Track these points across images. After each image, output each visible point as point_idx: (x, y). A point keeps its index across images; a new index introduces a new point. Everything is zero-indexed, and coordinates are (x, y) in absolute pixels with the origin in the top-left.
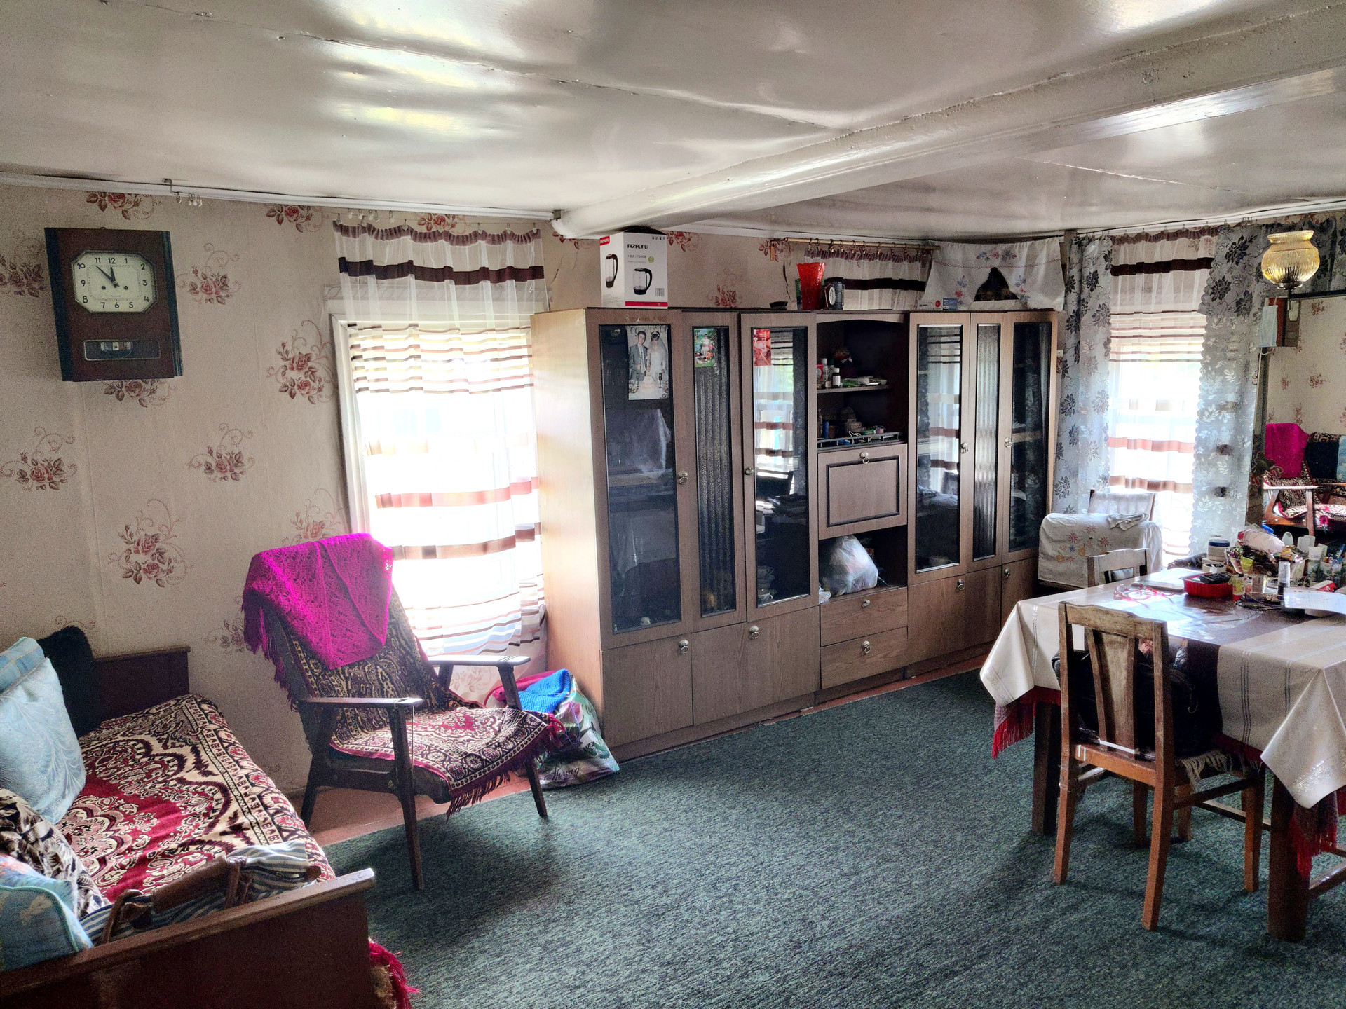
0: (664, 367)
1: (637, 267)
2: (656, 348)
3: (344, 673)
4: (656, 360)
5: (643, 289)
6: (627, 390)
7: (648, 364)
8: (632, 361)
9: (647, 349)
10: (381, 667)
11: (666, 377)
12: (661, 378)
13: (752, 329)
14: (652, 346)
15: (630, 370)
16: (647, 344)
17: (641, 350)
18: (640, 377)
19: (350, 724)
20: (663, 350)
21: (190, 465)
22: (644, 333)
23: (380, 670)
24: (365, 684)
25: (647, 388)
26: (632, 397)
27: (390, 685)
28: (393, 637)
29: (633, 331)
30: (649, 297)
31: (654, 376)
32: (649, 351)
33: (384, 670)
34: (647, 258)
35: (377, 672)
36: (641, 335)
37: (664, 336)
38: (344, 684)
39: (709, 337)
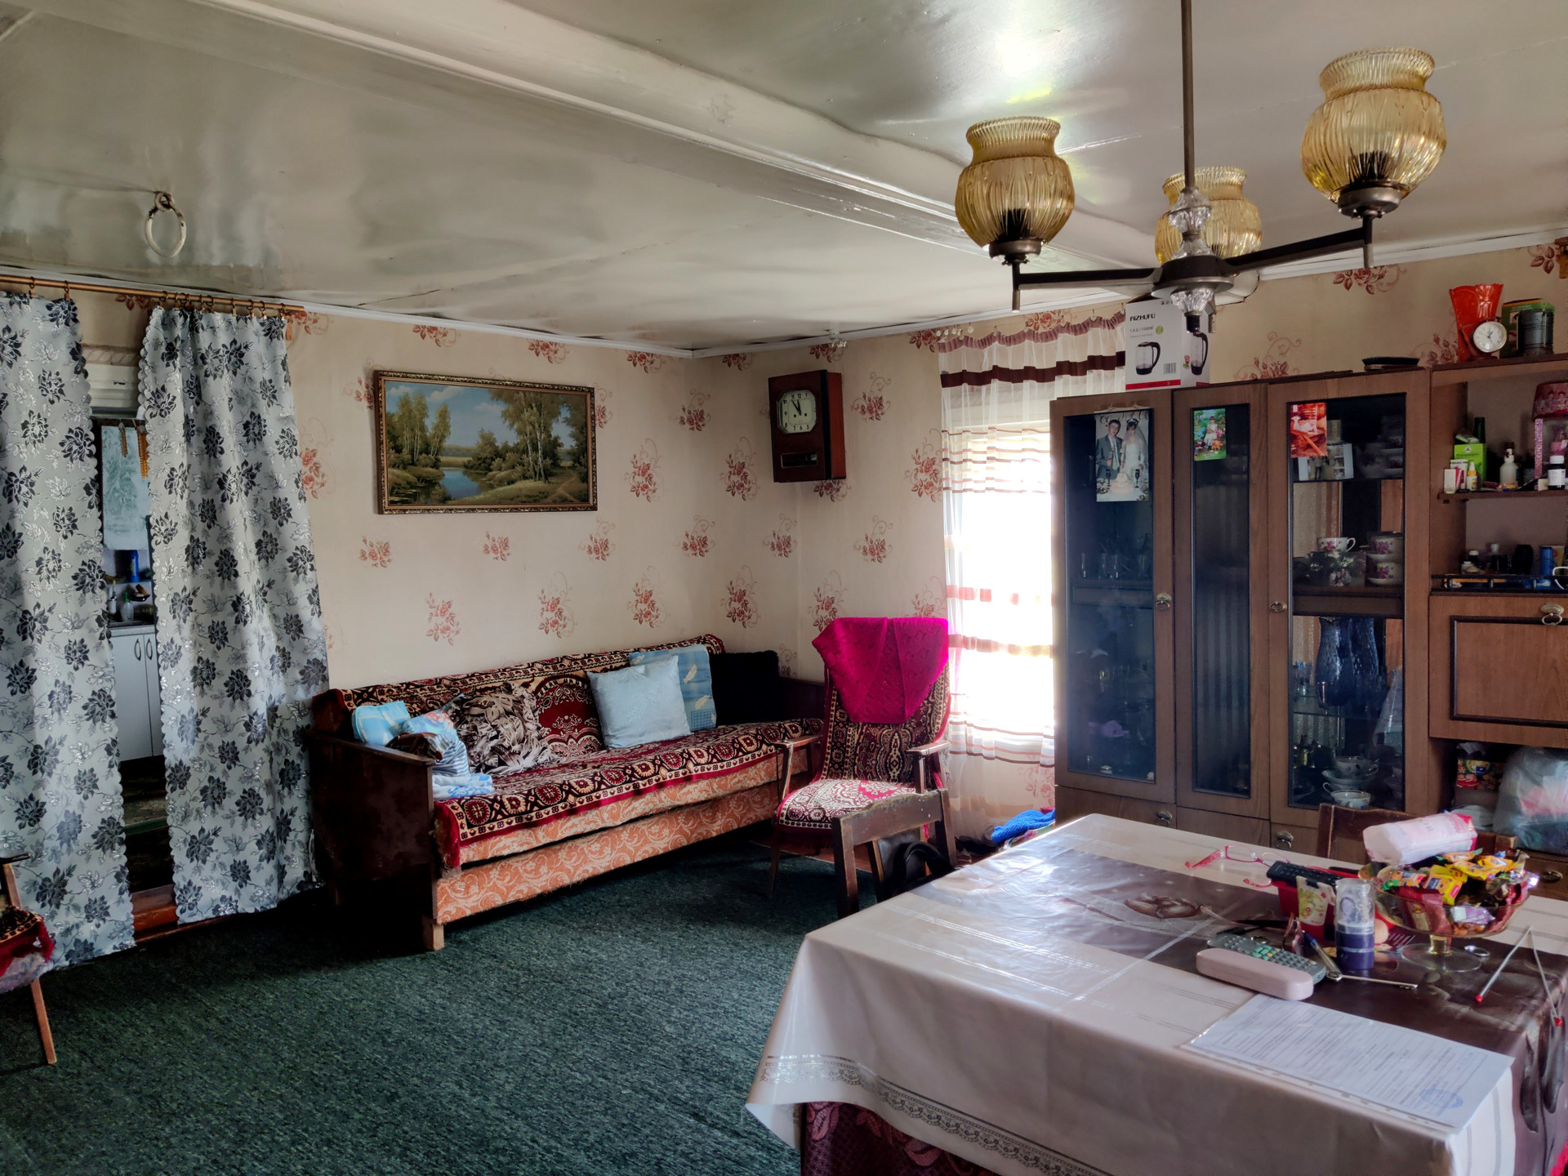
0: (1142, 462)
1: (1140, 343)
2: (1132, 439)
3: (862, 729)
4: (1133, 454)
5: (1147, 367)
6: (1094, 491)
7: (1122, 459)
8: (1099, 456)
9: (1121, 440)
10: (899, 735)
11: (1145, 474)
12: (1138, 475)
13: (1290, 404)
14: (1127, 438)
15: (1097, 466)
16: (1121, 435)
17: (1113, 442)
18: (1110, 474)
19: (846, 769)
20: (1141, 441)
21: (855, 547)
22: (1117, 422)
23: (896, 737)
24: (876, 743)
25: (1121, 489)
26: (1101, 498)
27: (897, 752)
28: (926, 714)
29: (1104, 420)
30: (1156, 376)
31: (1129, 473)
32: (1124, 443)
33: (900, 738)
34: (1154, 330)
35: (892, 738)
36: (1114, 425)
37: (1143, 423)
38: (857, 737)
39: (1217, 421)
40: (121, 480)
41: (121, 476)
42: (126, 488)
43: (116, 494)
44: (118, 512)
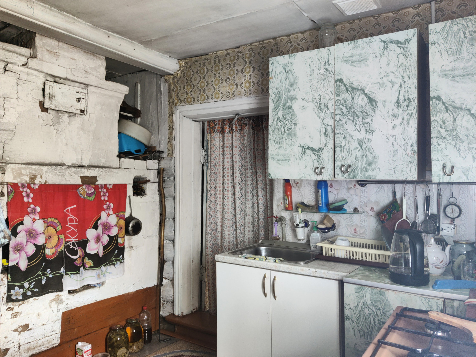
40: (284, 109)
41: (284, 105)
42: (287, 116)
43: (279, 124)
44: (280, 142)
